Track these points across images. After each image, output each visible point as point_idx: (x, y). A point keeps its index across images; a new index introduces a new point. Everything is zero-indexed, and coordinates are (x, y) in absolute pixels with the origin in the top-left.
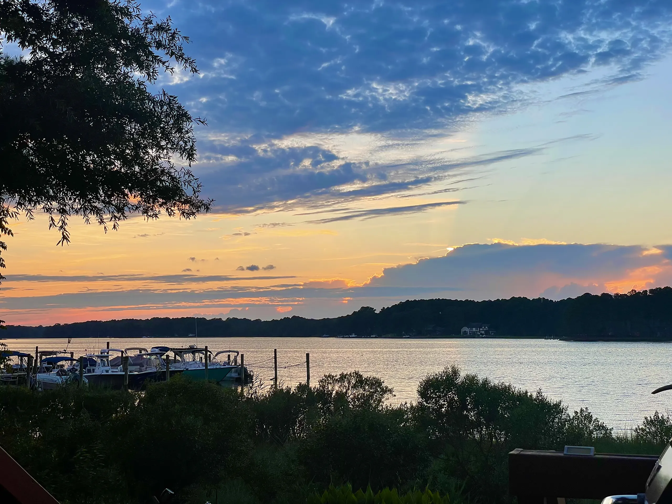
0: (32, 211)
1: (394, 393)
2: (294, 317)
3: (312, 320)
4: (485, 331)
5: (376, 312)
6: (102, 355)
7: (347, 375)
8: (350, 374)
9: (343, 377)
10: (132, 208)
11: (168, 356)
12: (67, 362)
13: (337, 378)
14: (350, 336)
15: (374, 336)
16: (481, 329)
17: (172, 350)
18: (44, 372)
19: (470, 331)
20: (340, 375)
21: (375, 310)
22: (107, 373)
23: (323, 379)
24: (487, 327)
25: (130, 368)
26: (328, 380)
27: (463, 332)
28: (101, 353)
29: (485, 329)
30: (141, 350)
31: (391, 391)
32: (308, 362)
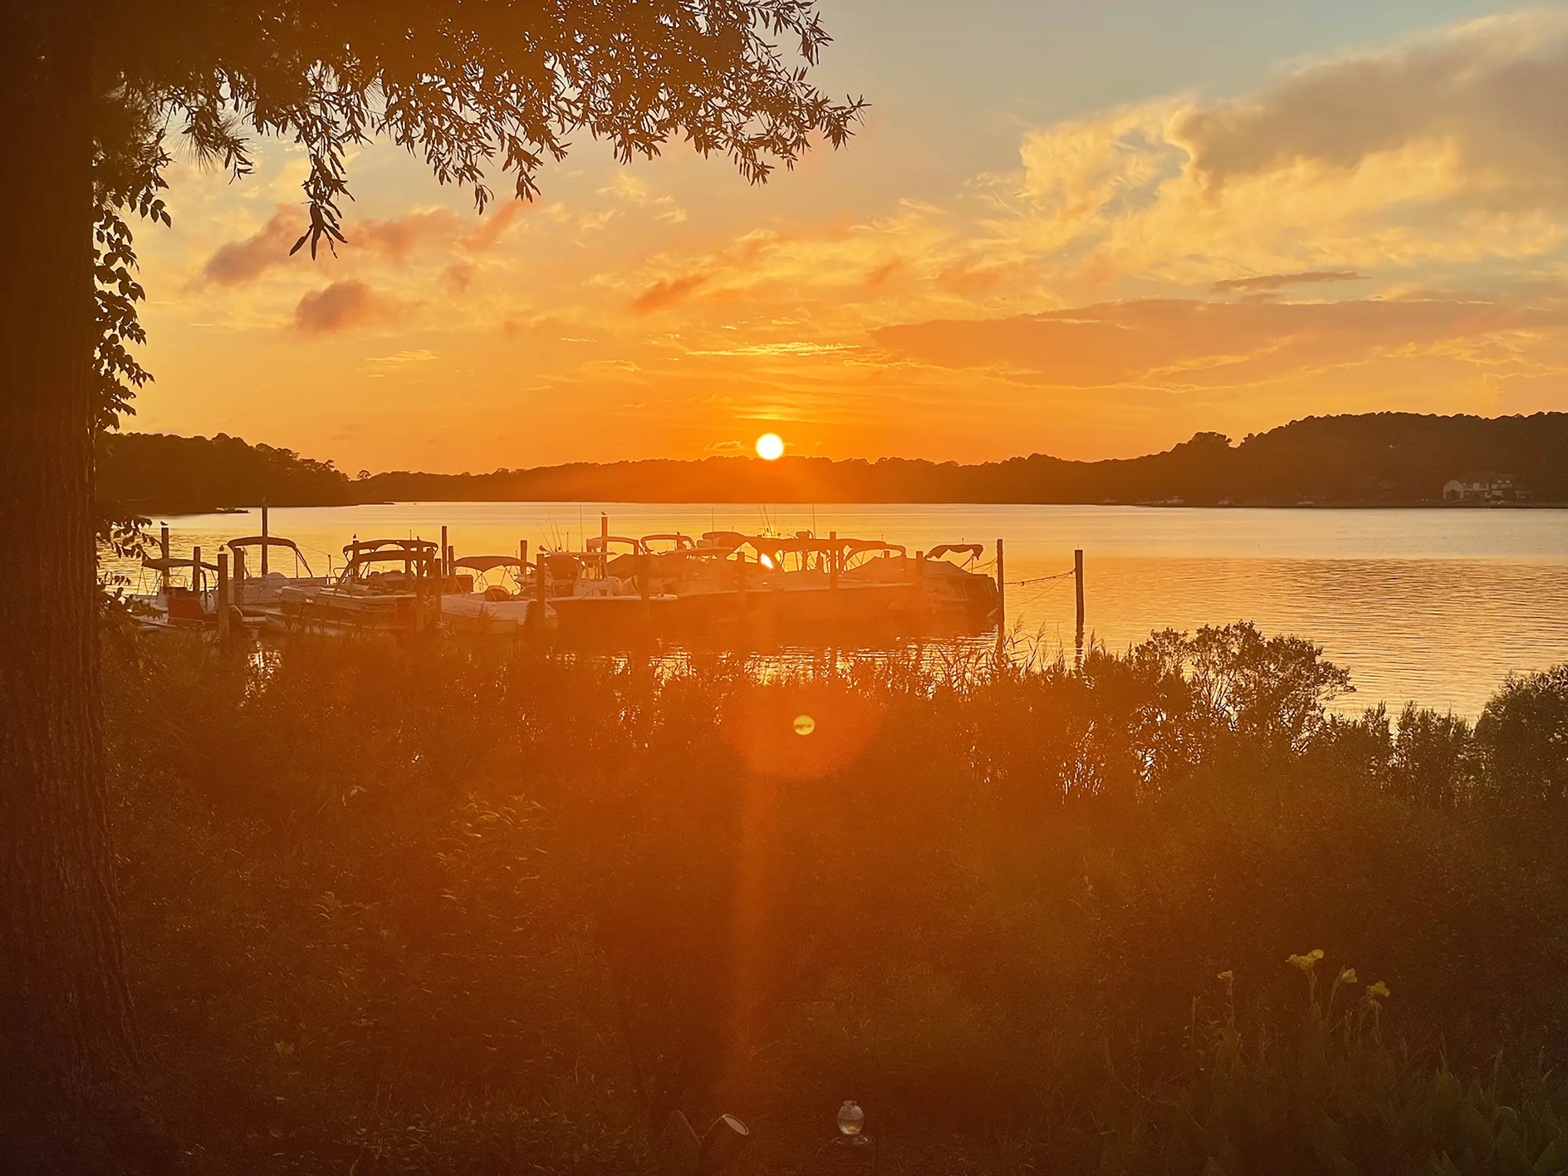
0: (242, 148)
1: (1349, 684)
2: (1035, 456)
3: (1077, 463)
4: (1505, 491)
5: (1231, 445)
6: (589, 553)
7: (1217, 632)
8: (1227, 629)
9: (1207, 636)
10: (570, 113)
11: (741, 555)
12: (508, 567)
13: (1188, 640)
14: (1169, 502)
15: (1226, 502)
16: (1494, 486)
17: (750, 540)
18: (458, 591)
19: (1465, 492)
20: (1199, 631)
21: (1229, 440)
22: (603, 598)
23: (1149, 643)
24: (1508, 482)
25: (654, 583)
26: (1162, 644)
27: (1447, 492)
28: (589, 549)
29: (1504, 486)
30: (679, 539)
31: (1341, 677)
32: (1079, 571)
